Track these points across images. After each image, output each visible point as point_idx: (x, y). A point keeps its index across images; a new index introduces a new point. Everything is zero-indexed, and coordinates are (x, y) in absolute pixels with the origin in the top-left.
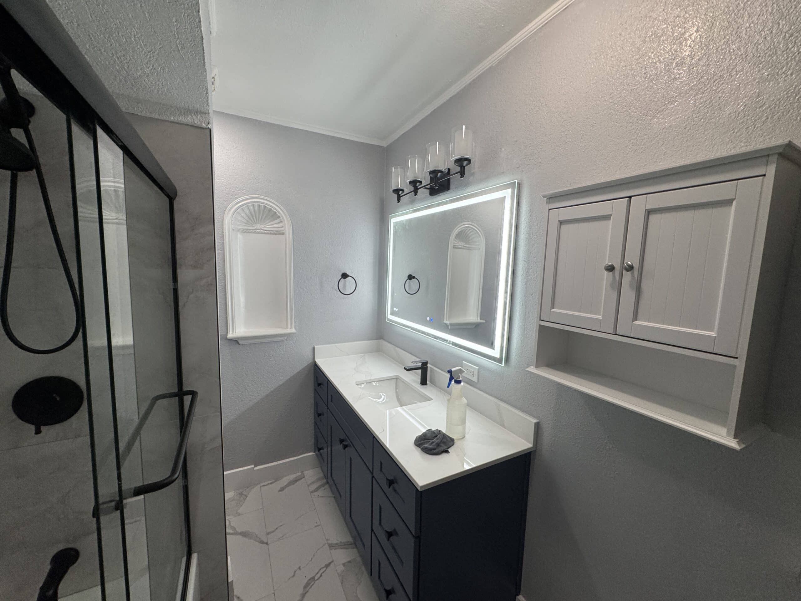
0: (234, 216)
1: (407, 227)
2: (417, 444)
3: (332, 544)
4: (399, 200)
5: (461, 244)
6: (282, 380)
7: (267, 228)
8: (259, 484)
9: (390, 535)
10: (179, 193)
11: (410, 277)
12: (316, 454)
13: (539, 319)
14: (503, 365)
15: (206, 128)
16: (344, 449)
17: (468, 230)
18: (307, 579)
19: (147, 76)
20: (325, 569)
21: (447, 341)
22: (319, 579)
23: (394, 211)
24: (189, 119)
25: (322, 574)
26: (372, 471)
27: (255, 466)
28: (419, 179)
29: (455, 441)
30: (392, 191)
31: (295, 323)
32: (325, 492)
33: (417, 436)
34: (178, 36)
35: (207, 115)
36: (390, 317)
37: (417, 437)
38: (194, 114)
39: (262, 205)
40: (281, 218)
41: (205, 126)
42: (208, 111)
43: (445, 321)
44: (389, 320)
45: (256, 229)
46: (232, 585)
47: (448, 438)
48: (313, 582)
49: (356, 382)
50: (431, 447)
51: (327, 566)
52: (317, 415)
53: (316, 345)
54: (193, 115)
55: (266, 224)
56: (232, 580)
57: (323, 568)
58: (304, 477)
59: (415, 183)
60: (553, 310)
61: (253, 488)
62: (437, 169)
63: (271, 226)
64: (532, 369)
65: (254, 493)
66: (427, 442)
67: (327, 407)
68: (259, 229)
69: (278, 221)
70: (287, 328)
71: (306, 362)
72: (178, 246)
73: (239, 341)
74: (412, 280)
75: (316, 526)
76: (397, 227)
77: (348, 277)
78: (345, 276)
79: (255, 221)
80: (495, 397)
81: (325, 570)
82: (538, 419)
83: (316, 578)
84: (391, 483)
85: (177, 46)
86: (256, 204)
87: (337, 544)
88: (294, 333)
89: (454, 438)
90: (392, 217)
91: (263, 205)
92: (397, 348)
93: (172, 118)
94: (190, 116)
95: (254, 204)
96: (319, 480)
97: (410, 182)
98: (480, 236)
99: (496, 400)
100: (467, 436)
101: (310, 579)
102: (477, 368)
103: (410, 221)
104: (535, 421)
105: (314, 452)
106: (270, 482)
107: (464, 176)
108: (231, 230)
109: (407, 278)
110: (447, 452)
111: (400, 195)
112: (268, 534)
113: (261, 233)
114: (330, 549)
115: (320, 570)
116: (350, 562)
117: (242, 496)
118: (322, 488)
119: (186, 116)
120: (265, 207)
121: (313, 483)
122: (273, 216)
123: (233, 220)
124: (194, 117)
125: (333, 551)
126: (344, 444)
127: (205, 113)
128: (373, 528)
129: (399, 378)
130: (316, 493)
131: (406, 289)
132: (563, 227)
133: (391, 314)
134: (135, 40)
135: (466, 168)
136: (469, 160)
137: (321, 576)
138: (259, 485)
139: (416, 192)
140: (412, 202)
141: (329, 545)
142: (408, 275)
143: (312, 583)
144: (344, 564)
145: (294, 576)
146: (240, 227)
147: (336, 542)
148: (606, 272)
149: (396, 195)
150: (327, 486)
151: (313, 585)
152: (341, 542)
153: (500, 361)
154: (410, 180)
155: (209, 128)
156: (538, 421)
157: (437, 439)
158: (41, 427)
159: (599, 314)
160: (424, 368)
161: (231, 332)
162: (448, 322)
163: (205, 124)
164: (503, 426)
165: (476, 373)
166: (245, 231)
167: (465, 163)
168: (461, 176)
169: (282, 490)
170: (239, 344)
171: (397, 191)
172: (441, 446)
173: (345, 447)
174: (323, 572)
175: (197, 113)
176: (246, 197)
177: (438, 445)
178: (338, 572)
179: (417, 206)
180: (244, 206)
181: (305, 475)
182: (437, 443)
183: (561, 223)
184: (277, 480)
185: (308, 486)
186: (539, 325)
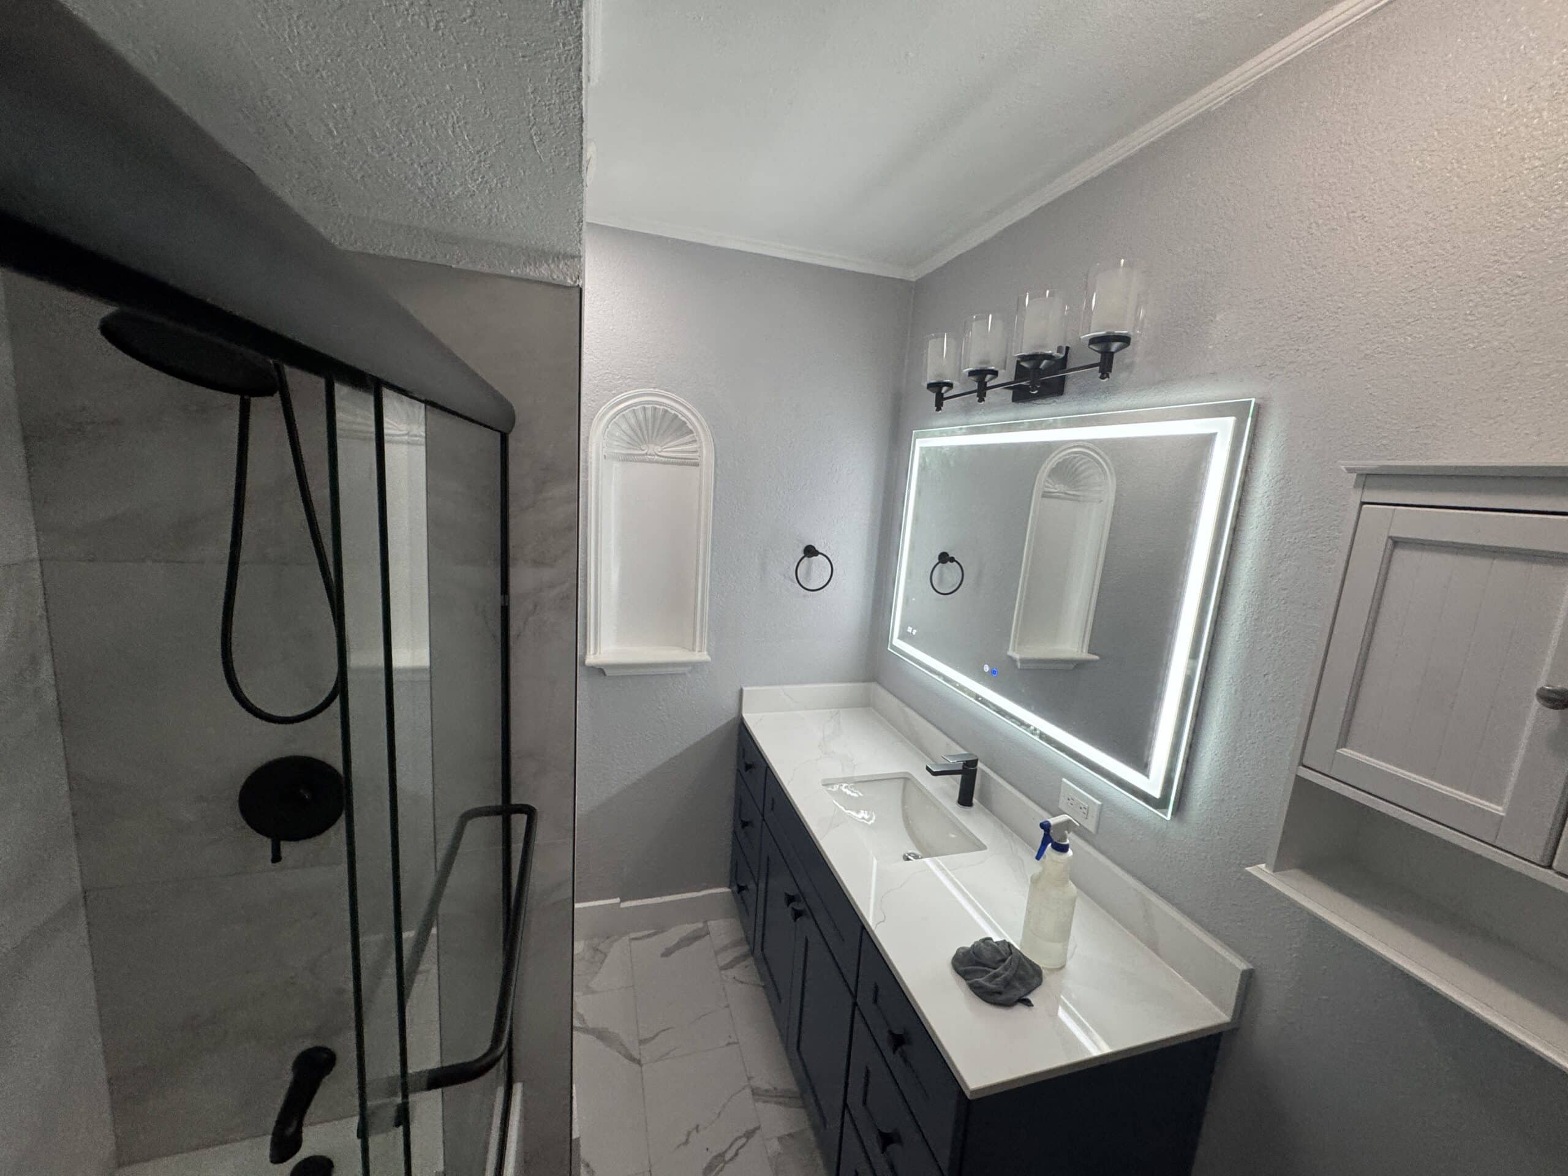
0: (608, 430)
1: (952, 463)
2: (962, 969)
3: (758, 1088)
4: (939, 406)
5: (1059, 488)
6: (677, 747)
7: (666, 452)
8: (626, 933)
9: (887, 1140)
10: (519, 420)
11: (944, 558)
12: (733, 892)
13: (1297, 762)
14: (1168, 817)
15: (572, 287)
16: (795, 920)
17: (1078, 458)
18: (709, 1157)
19: (471, 196)
20: (744, 1140)
21: (1028, 726)
22: (732, 1159)
23: (923, 425)
24: (543, 272)
25: (738, 1150)
26: (853, 989)
27: (622, 901)
28: (993, 368)
29: (1044, 972)
31: (709, 641)
32: (746, 972)
33: (958, 948)
34: (535, 119)
35: (576, 259)
36: (897, 642)
37: (958, 950)
38: (553, 261)
39: (659, 409)
40: (695, 434)
41: (572, 283)
42: (579, 253)
43: (1010, 653)
44: (894, 647)
45: (646, 454)
46: (578, 1146)
47: (1029, 966)
48: (722, 1165)
49: (824, 780)
50: (991, 986)
51: (749, 1135)
52: (740, 826)
53: (746, 686)
54: (550, 262)
55: (667, 443)
56: (578, 1136)
57: (741, 1138)
58: (708, 933)
59: (981, 376)
60: (1346, 752)
61: (616, 940)
62: (1040, 351)
63: (673, 448)
64: (1262, 871)
65: (617, 951)
66: (983, 971)
67: (763, 816)
68: (650, 455)
69: (688, 438)
70: (694, 650)
71: (725, 718)
72: (512, 523)
73: (605, 670)
74: (946, 565)
75: (729, 1044)
76: (927, 460)
77: (816, 555)
78: (810, 551)
79: (645, 439)
80: (1139, 879)
81: (745, 1144)
82: (1250, 962)
83: (728, 1156)
84: (898, 1041)
85: (531, 138)
86: (650, 406)
87: (767, 1091)
88: (706, 663)
89: (1041, 966)
90: (918, 436)
91: (662, 407)
92: (907, 710)
93: (512, 271)
94: (546, 265)
95: (646, 406)
96: (735, 944)
97: (971, 373)
98: (1105, 473)
99: (1141, 887)
100: (1071, 965)
101: (716, 1157)
102: (1099, 803)
103: (960, 449)
104: (1243, 966)
105: (729, 888)
106: (646, 933)
107: (1110, 375)
108: (601, 457)
109: (937, 561)
110: (1028, 1003)
111: (943, 394)
112: (642, 1042)
113: (657, 462)
114: (757, 1101)
115: (736, 1139)
116: (790, 1135)
117: (598, 954)
118: (743, 964)
119: (537, 266)
120: (666, 411)
121: (725, 948)
122: (680, 428)
123: (606, 437)
124: (552, 266)
125: (760, 1105)
126: (793, 908)
127: (573, 257)
128: (849, 1101)
129: (910, 777)
130: (732, 973)
131: (933, 583)
132: (1401, 554)
133: (899, 638)
134: (453, 132)
135: (1116, 356)
136: (1125, 340)
137: (736, 1154)
138: (626, 939)
139: (981, 392)
140: (967, 410)
141: (753, 1091)
142: (939, 553)
143: (720, 1167)
144: (780, 1139)
145: (686, 1142)
146: (616, 451)
147: (766, 1086)
148: (1536, 703)
149: (934, 396)
150: (750, 961)
152: (775, 1089)
153: (1160, 804)
154: (971, 369)
155: (578, 286)
156: (1251, 967)
157: (1006, 969)
158: (282, 843)
159: (1499, 803)
160: (968, 772)
161: (592, 652)
162: (1017, 656)
163: (572, 279)
164: (1156, 951)
165: (1094, 813)
166: (627, 459)
167: (1115, 346)
168: (1103, 374)
169: (667, 953)
170: (605, 675)
171: (937, 387)
172: (1014, 987)
173: (798, 914)
174: (742, 1147)
175: (558, 258)
176: (631, 392)
177: (1008, 983)
178: (769, 1151)
179: (980, 418)
180: (627, 411)
181: (710, 928)
182: (1005, 979)
183: (1396, 543)
184: (660, 930)
185: (717, 953)
186: (1297, 776)
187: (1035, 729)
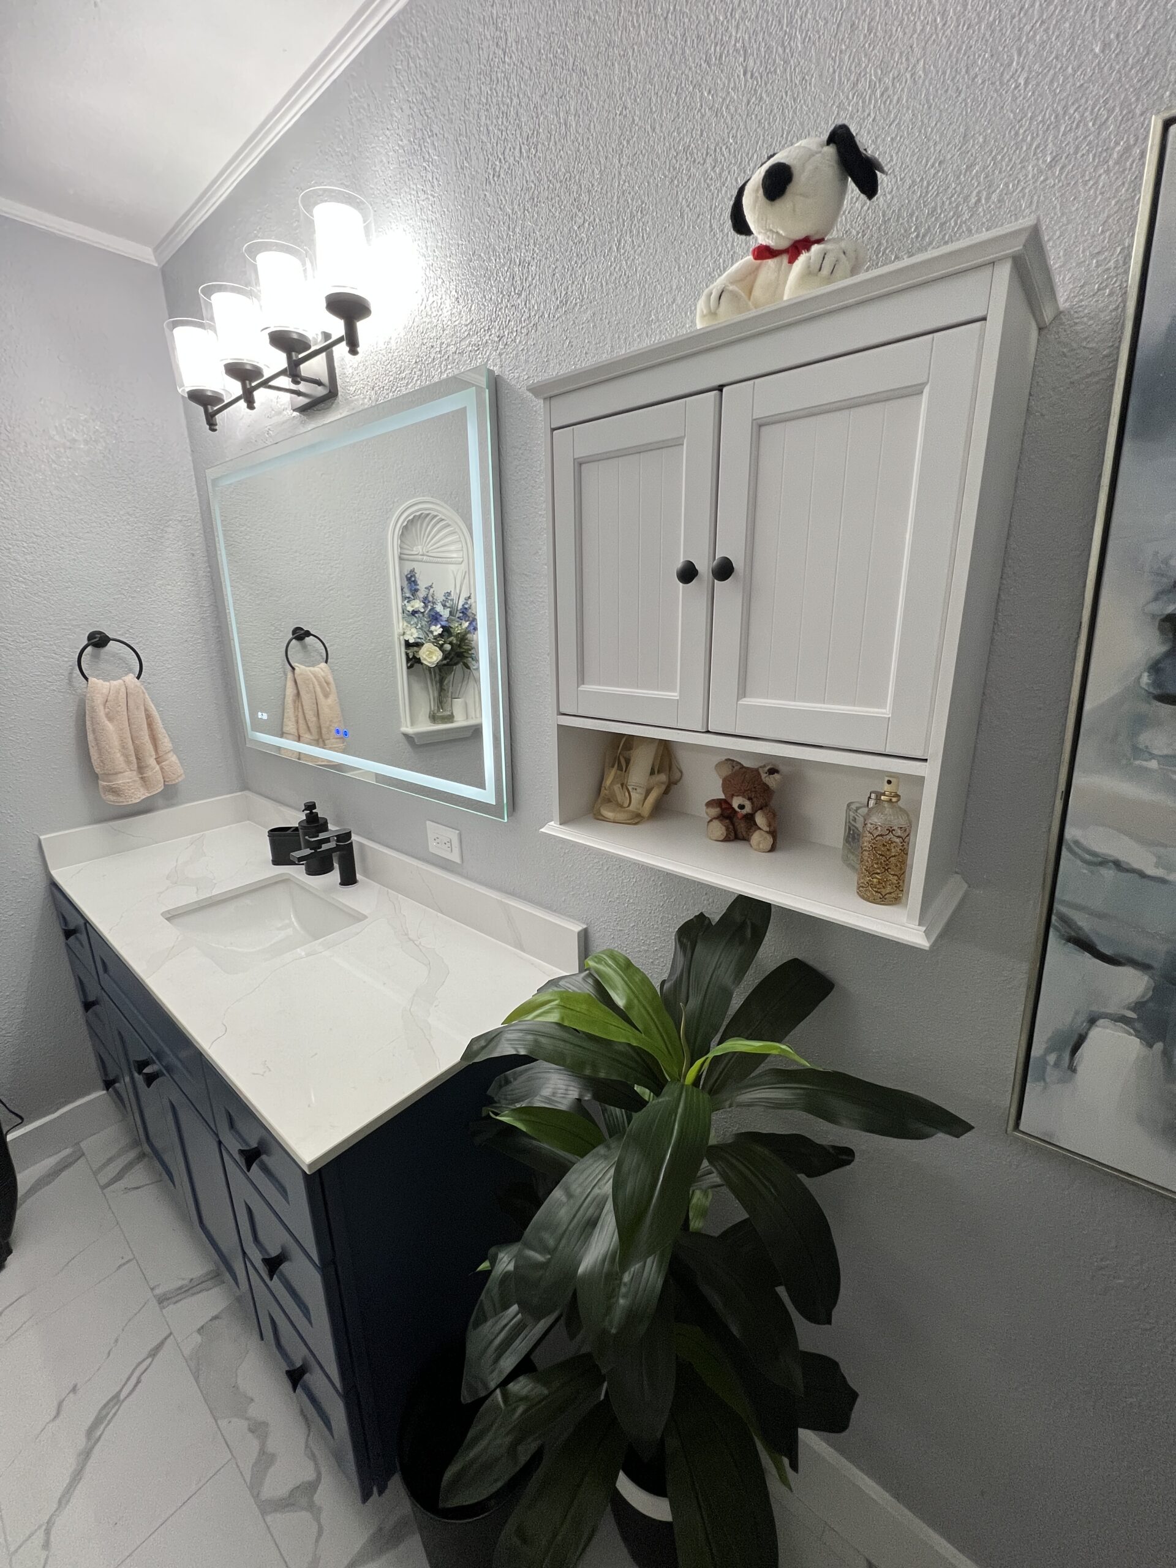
3: (166, 1293)
4: (213, 425)
9: (274, 1264)
11: (300, 634)
12: (106, 1094)
13: (556, 711)
14: (506, 821)
16: (149, 1085)
20: (150, 1360)
22: (131, 1392)
25: (140, 1377)
26: (215, 1130)
28: (249, 359)
30: (187, 397)
36: (253, 735)
43: (404, 729)
44: (253, 742)
49: (167, 912)
51: (154, 1353)
52: (86, 1007)
53: (44, 834)
57: (144, 1360)
58: (82, 1155)
59: (240, 372)
60: (583, 688)
64: (552, 829)
67: (100, 985)
74: (305, 641)
75: (121, 1266)
77: (111, 643)
78: (99, 640)
80: (497, 888)
81: (150, 1364)
82: (583, 923)
83: (124, 1394)
84: (251, 1156)
87: (180, 1288)
96: (124, 1150)
97: (229, 369)
99: (502, 897)
101: (106, 1405)
102: (457, 832)
104: (577, 928)
105: (102, 1091)
111: (211, 408)
114: (165, 1307)
115: (136, 1368)
116: (213, 1318)
118: (137, 1167)
121: (110, 1160)
125: (170, 1310)
126: (145, 1074)
128: (245, 1248)
129: (291, 878)
130: (121, 1184)
132: (584, 474)
133: (253, 729)
136: (363, 304)
137: (138, 1382)
139: (249, 397)
141: (159, 1299)
142: (291, 629)
143: (113, 1411)
144: (200, 1330)
145: (57, 1415)
147: (178, 1284)
148: (680, 584)
150: (145, 1160)
151: (115, 1414)
152: (190, 1280)
153: (498, 811)
154: (225, 363)
156: (585, 926)
159: (673, 689)
160: (342, 848)
162: (412, 732)
164: (520, 946)
165: (456, 844)
168: (350, 347)
171: (200, 397)
173: (151, 1079)
174: (146, 1370)
178: (185, 1352)
181: (86, 1148)
183: (580, 464)
185: (96, 1172)
186: (558, 725)
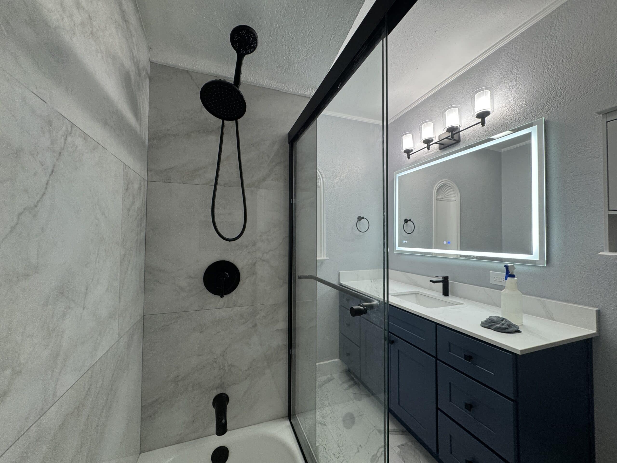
4: (408, 158)
9: (470, 406)
13: (607, 210)
14: (545, 266)
18: (371, 456)
20: (383, 449)
21: (470, 256)
30: (403, 152)
31: (326, 253)
33: (481, 321)
36: (398, 248)
44: (397, 251)
50: (503, 327)
53: (341, 271)
58: (333, 379)
70: (321, 256)
75: (361, 415)
76: (403, 180)
77: (363, 219)
78: (360, 218)
84: (470, 357)
88: (326, 260)
89: (516, 324)
90: (397, 173)
96: (347, 381)
101: (374, 456)
105: (339, 359)
110: (519, 332)
111: (410, 153)
116: (402, 445)
121: (344, 383)
128: (438, 407)
130: (350, 391)
133: (399, 246)
135: (486, 118)
139: (428, 147)
141: (378, 431)
144: (398, 446)
149: (406, 154)
150: (356, 386)
153: (539, 262)
156: (598, 309)
160: (445, 281)
164: (552, 319)
167: (485, 115)
168: (483, 125)
169: (320, 386)
171: (408, 151)
172: (511, 328)
173: (392, 342)
178: (396, 452)
185: (340, 385)
186: (608, 214)
187: (474, 256)
